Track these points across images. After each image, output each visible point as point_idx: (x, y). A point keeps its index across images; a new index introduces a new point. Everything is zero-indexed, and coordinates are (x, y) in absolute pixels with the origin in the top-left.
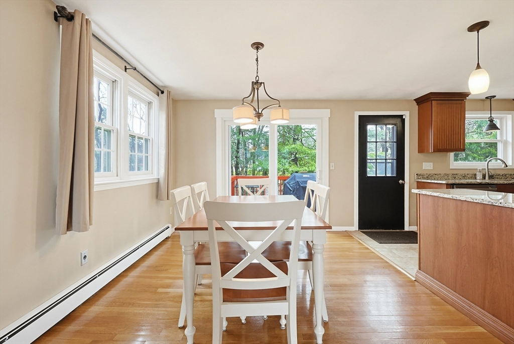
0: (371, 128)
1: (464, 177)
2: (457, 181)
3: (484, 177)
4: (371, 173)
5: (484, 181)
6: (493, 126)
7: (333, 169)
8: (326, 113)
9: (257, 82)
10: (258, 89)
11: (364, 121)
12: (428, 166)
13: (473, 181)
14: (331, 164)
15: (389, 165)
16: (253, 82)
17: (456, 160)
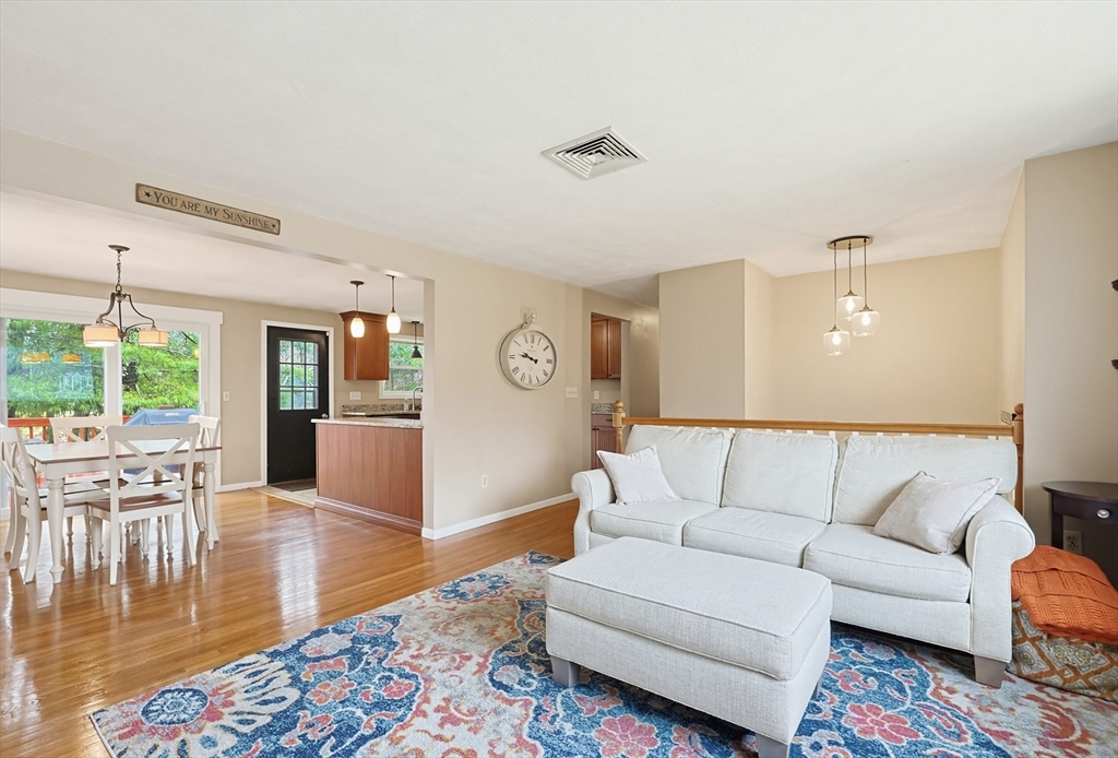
0: (285, 345)
1: (393, 408)
2: (388, 413)
3: (410, 408)
4: (285, 405)
5: (410, 412)
6: (417, 354)
7: (228, 399)
8: (216, 318)
9: (119, 294)
10: (120, 302)
11: (276, 335)
12: (355, 397)
13: (401, 412)
14: (224, 393)
15: (310, 395)
16: (113, 294)
17: (387, 389)
